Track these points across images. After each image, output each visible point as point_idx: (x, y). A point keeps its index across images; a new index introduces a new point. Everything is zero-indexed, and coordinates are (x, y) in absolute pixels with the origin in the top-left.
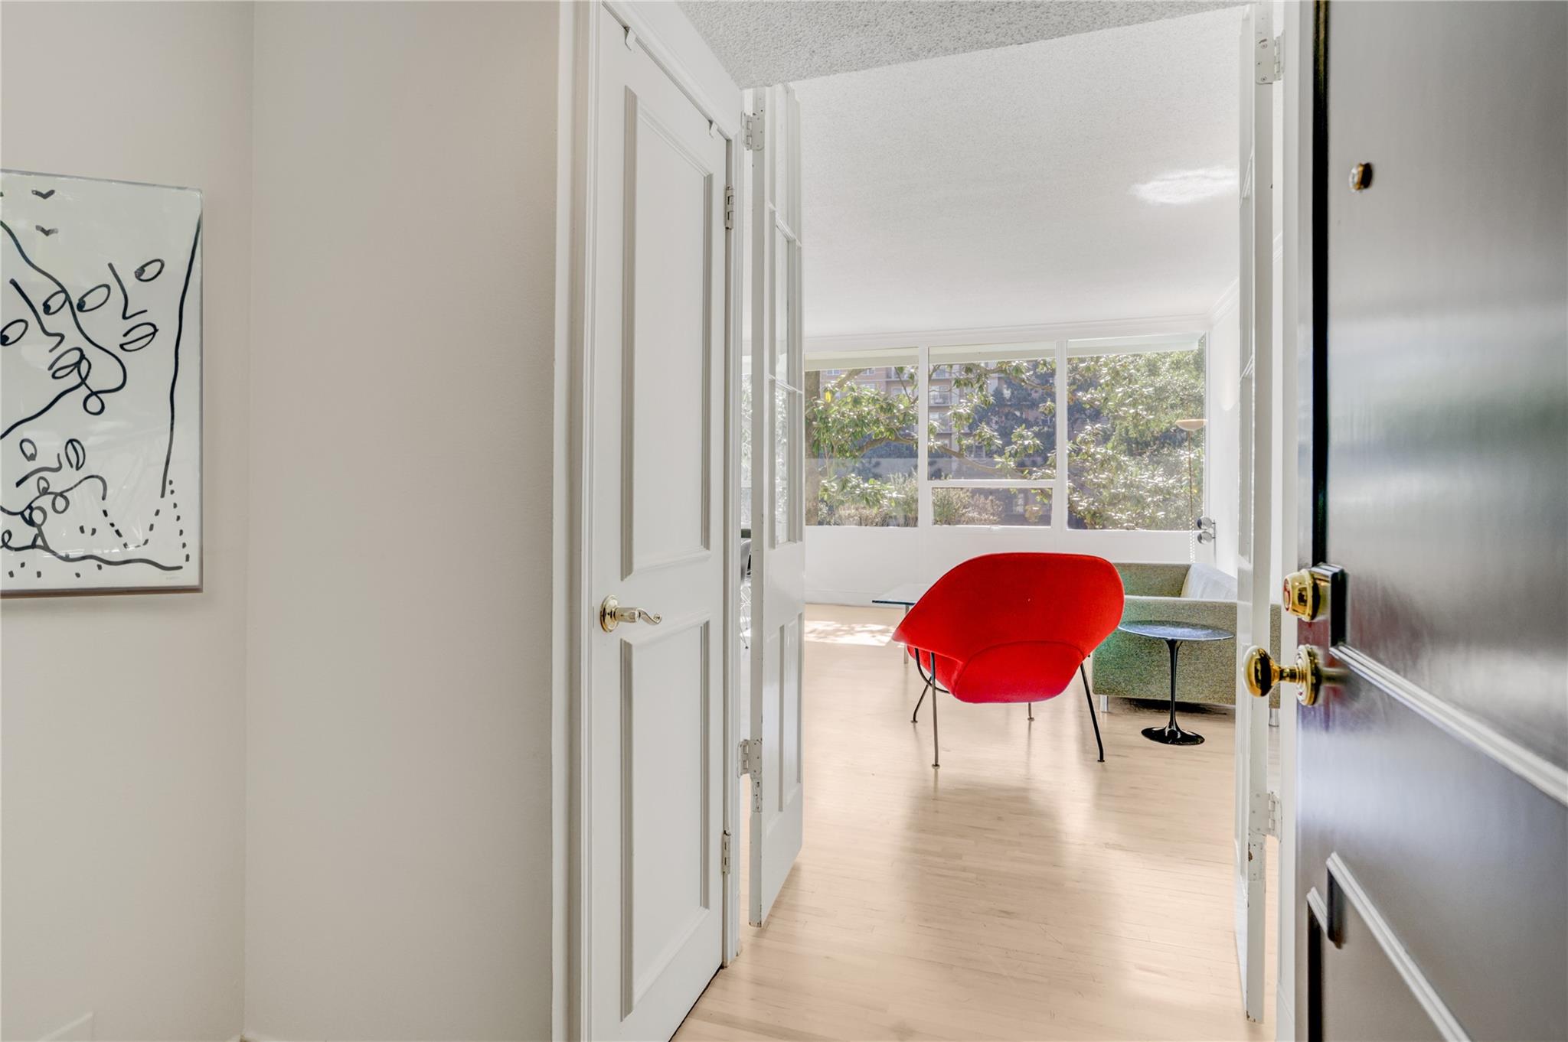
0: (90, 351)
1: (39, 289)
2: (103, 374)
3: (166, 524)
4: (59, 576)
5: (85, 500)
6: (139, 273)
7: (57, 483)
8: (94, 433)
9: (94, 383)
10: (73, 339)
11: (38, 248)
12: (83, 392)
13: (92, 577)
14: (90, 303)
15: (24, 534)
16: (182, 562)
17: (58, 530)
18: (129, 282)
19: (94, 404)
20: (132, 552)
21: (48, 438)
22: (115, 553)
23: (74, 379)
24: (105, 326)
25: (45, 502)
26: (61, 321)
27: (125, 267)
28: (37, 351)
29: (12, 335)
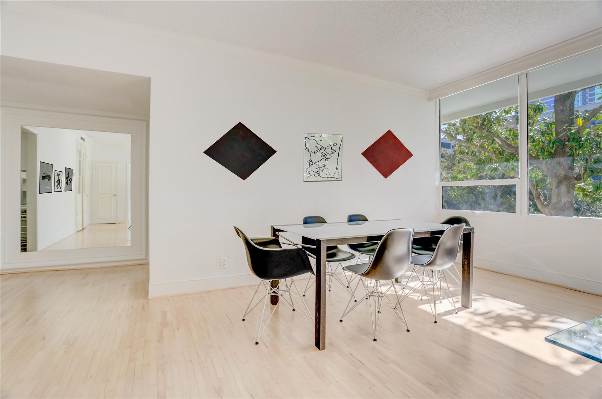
0: (326, 154)
1: (319, 147)
2: (328, 156)
3: (337, 173)
4: (322, 179)
5: (325, 171)
7: (321, 169)
8: (327, 163)
11: (320, 142)
12: (325, 159)
13: (326, 179)
14: (326, 148)
15: (317, 175)
16: (339, 177)
17: (321, 174)
18: (332, 146)
19: (327, 160)
20: (332, 176)
21: (320, 164)
22: (330, 176)
23: (324, 157)
24: (329, 151)
25: (320, 171)
26: (323, 151)
27: (332, 144)
28: (319, 154)
29: (316, 152)
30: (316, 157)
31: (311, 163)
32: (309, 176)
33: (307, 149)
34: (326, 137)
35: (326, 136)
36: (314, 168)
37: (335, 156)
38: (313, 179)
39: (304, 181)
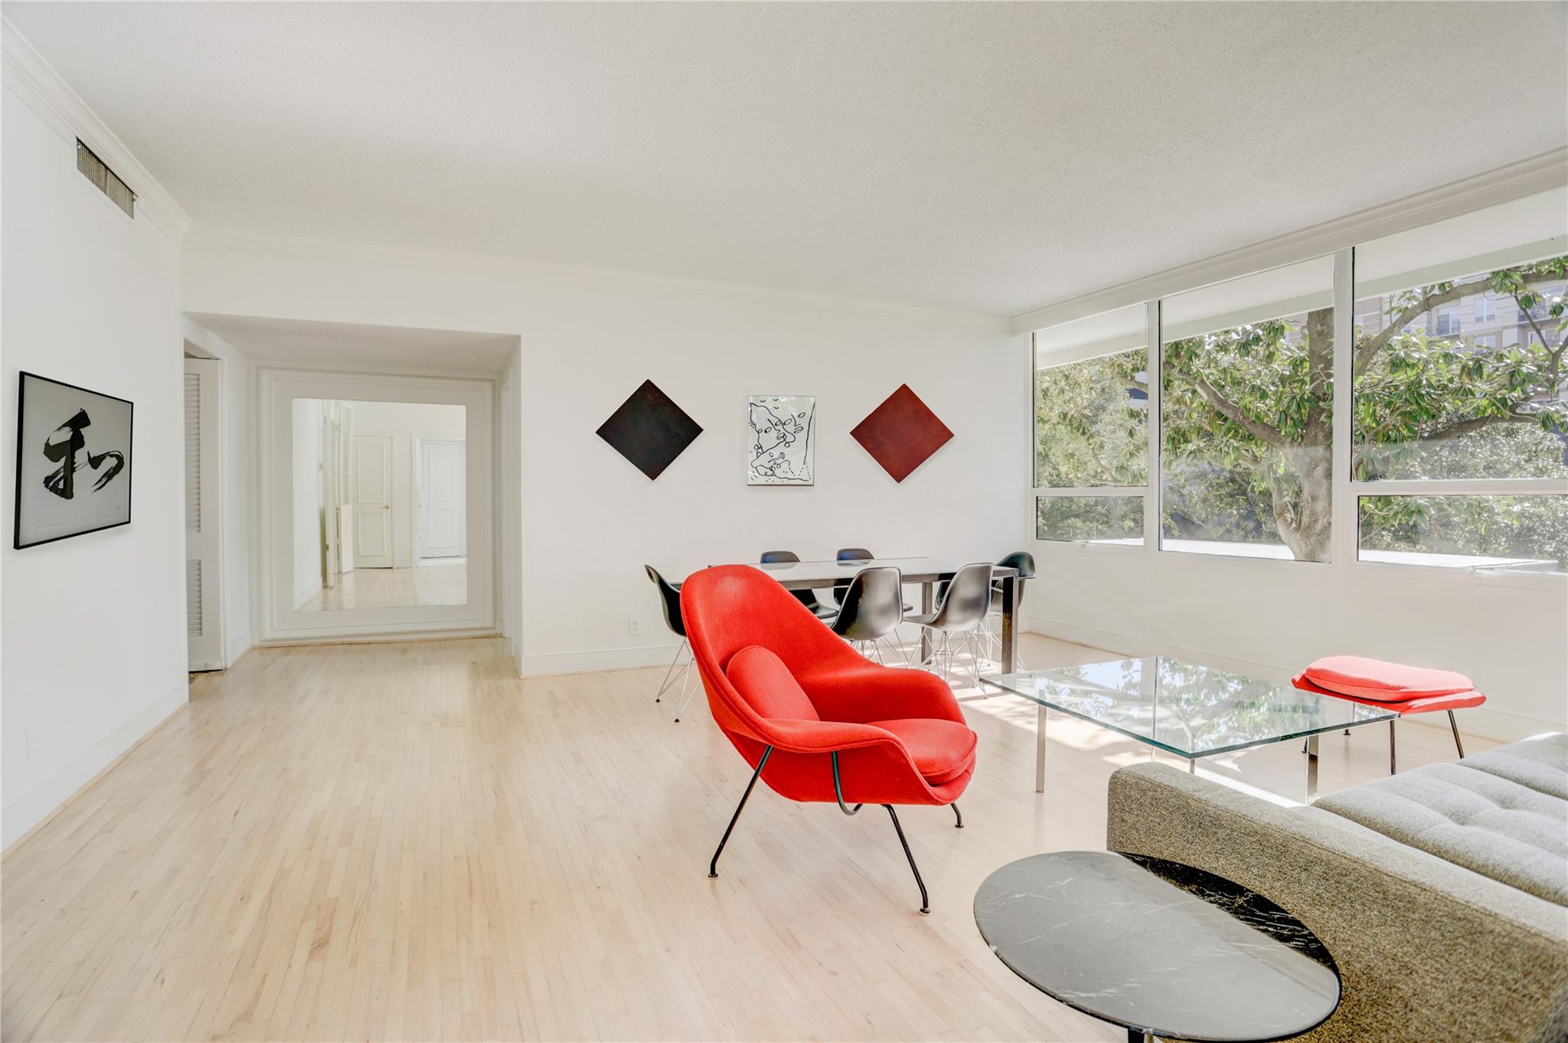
0: (786, 433)
1: (774, 421)
2: (790, 438)
3: (805, 471)
4: (779, 482)
5: (785, 466)
6: (799, 416)
7: (778, 462)
8: (786, 451)
9: (787, 440)
10: (782, 431)
11: (774, 412)
12: (784, 442)
13: (786, 482)
14: (786, 423)
15: (770, 473)
16: (808, 479)
17: (777, 472)
18: (797, 418)
19: (787, 445)
20: (796, 477)
21: (776, 453)
22: (792, 477)
23: (782, 440)
24: (790, 428)
25: (775, 466)
26: (780, 427)
27: (796, 415)
28: (773, 434)
29: (768, 430)
30: (769, 440)
31: (760, 450)
32: (757, 475)
33: (753, 424)
34: (786, 402)
35: (785, 400)
36: (764, 459)
37: (801, 436)
38: (763, 480)
39: (751, 482)
